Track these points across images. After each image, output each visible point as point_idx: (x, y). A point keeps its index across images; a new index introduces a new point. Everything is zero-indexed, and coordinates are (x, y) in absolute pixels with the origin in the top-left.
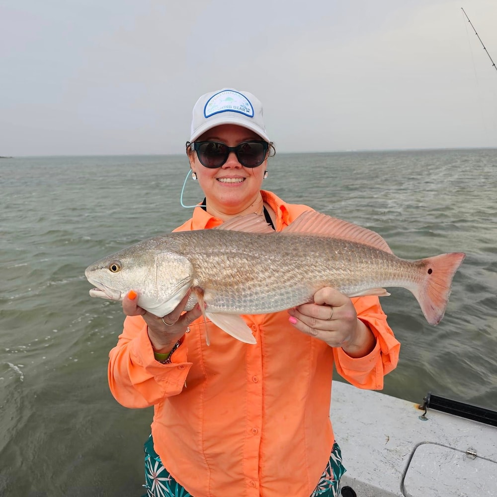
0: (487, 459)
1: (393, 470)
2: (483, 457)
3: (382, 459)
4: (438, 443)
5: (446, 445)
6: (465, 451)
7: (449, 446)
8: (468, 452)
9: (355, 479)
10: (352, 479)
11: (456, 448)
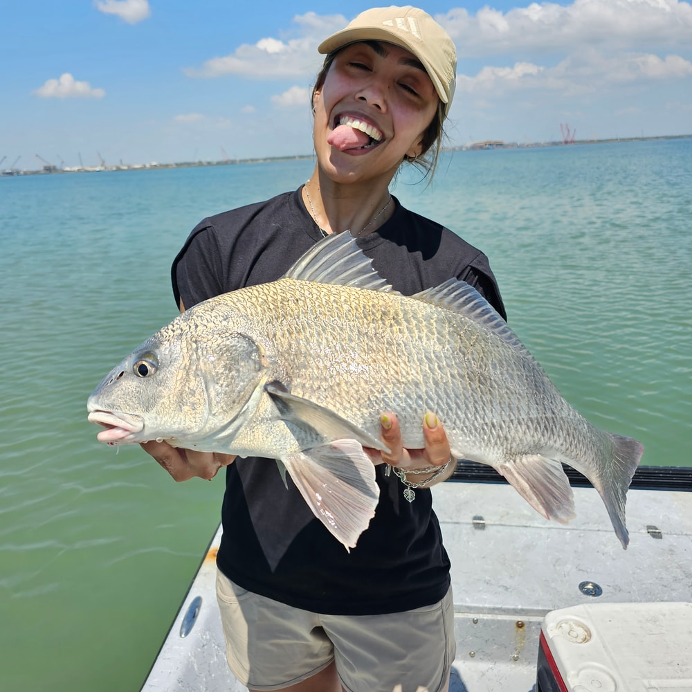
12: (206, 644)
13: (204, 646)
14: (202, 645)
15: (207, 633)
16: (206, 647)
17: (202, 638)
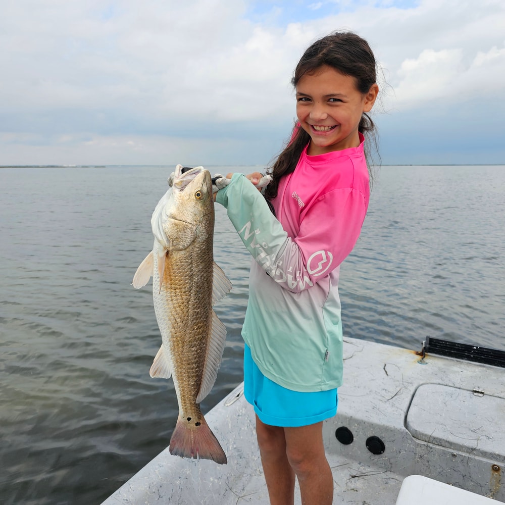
0: (496, 397)
1: (394, 409)
2: (491, 394)
3: (380, 398)
4: (441, 383)
5: (450, 384)
6: (472, 389)
7: (453, 385)
8: (474, 390)
9: (351, 417)
10: (349, 418)
11: (461, 387)
12: (241, 416)
13: (239, 416)
14: (238, 414)
15: (244, 409)
16: (240, 417)
17: (239, 411)
